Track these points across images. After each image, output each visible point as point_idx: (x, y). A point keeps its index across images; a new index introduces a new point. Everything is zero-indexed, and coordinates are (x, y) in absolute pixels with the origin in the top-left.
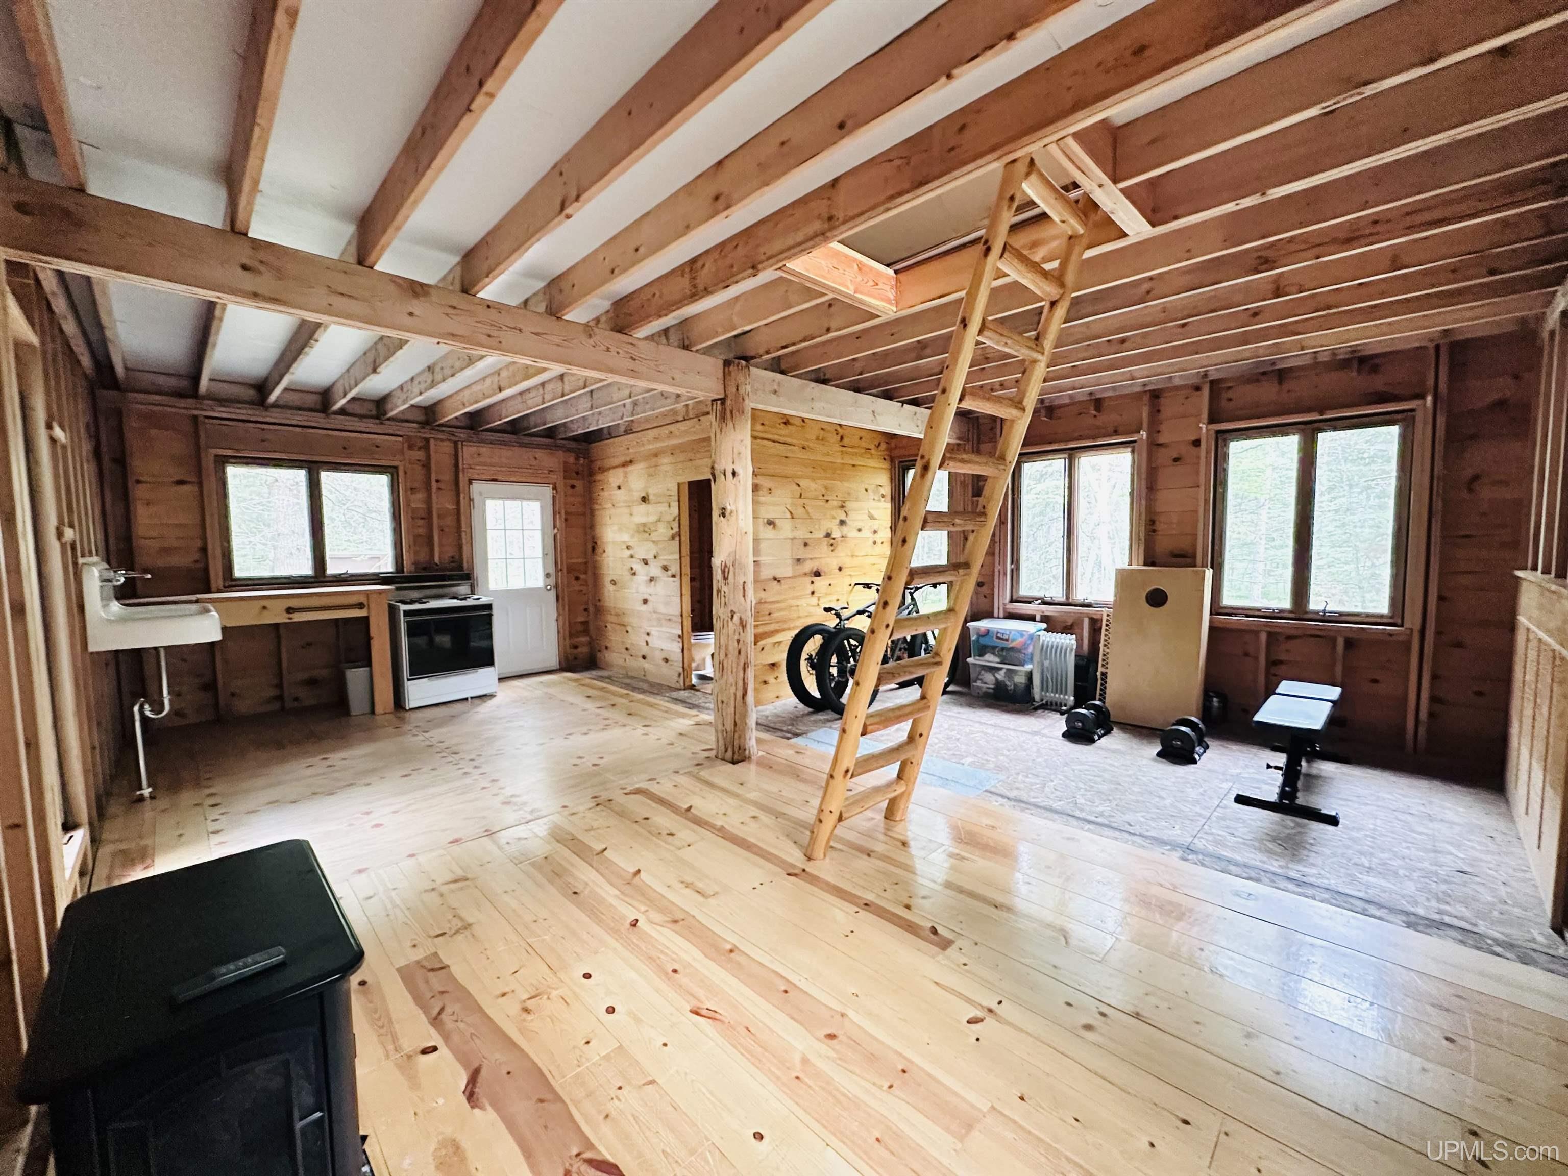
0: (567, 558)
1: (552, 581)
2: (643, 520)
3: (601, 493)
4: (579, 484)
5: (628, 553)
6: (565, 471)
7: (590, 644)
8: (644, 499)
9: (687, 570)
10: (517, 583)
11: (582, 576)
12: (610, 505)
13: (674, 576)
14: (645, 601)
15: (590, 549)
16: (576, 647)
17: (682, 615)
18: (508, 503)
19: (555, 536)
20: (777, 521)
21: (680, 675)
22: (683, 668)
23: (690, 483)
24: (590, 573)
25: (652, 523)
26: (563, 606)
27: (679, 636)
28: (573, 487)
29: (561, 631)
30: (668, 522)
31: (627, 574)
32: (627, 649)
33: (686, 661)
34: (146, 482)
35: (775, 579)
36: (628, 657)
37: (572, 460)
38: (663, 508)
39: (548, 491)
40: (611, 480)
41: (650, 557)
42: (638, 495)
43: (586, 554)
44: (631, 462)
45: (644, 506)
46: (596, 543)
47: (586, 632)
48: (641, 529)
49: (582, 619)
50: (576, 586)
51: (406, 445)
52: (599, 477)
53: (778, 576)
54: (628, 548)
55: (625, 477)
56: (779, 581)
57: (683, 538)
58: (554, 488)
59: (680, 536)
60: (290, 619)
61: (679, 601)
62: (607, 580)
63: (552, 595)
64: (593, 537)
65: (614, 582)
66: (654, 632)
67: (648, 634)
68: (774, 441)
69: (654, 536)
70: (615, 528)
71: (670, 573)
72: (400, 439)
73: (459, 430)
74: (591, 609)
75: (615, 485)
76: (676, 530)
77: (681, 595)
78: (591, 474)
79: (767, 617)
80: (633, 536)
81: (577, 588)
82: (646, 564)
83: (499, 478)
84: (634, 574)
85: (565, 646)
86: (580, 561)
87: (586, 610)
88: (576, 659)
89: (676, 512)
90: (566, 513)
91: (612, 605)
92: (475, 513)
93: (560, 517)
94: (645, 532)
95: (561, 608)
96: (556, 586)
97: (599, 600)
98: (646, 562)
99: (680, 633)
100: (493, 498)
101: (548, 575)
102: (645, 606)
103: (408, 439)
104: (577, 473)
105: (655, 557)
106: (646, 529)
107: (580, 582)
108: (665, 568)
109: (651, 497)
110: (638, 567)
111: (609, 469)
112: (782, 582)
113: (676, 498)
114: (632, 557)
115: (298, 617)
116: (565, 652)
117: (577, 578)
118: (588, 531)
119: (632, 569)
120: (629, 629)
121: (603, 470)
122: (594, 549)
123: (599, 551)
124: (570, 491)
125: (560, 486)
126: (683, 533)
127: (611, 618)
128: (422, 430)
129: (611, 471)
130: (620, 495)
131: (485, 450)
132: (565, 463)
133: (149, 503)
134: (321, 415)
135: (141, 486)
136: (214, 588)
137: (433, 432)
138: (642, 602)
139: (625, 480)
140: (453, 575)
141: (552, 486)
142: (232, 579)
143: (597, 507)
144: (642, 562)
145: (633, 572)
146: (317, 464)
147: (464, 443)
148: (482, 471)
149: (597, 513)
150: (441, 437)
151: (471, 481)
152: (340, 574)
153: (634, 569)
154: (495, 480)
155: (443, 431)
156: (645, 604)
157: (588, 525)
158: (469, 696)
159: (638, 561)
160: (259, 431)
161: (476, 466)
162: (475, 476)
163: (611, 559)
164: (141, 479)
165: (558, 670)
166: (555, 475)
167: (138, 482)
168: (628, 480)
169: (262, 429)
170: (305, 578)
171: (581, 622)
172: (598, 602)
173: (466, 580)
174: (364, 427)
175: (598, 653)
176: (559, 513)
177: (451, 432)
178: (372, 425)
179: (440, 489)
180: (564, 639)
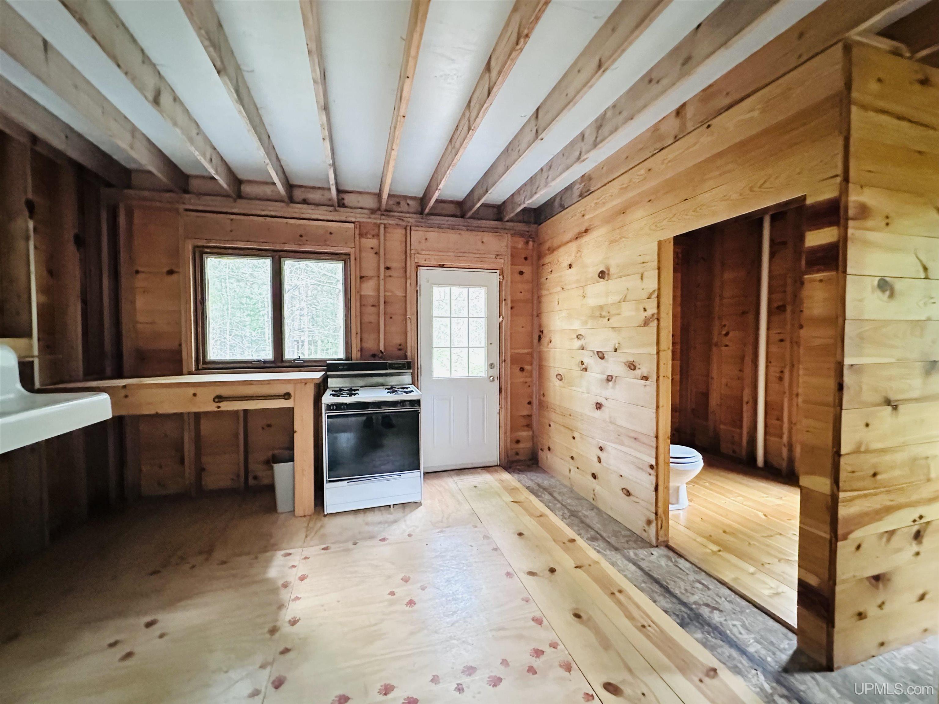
0: (511, 349)
1: (495, 372)
2: (602, 301)
3: (550, 277)
4: (527, 270)
5: (577, 344)
6: (512, 256)
7: (533, 438)
8: (602, 275)
9: (667, 369)
10: (460, 373)
11: (527, 367)
12: (559, 289)
13: (645, 378)
14: (599, 406)
15: (536, 341)
16: (518, 442)
17: (657, 437)
18: (455, 290)
19: (500, 324)
20: (898, 286)
21: (649, 522)
22: (656, 514)
23: (677, 239)
24: (535, 363)
25: (612, 304)
26: (506, 398)
27: (651, 467)
28: (521, 273)
29: (502, 424)
30: (639, 301)
31: (576, 371)
32: (572, 458)
33: (660, 504)
34: (143, 272)
35: (888, 402)
36: (574, 469)
37: (520, 244)
38: (633, 282)
39: (494, 278)
40: (561, 260)
41: (607, 349)
42: (594, 271)
43: (532, 342)
44: (586, 231)
45: (602, 284)
46: (542, 332)
47: (529, 426)
48: (598, 314)
49: (525, 413)
50: (520, 378)
51: (357, 232)
52: (547, 259)
53: (893, 397)
55: (579, 251)
56: (895, 408)
57: (662, 323)
58: (502, 274)
59: (658, 320)
60: (219, 407)
61: (654, 415)
62: (552, 373)
63: (495, 386)
64: (540, 326)
65: (560, 377)
66: (610, 447)
67: (601, 449)
68: (900, 118)
69: (615, 322)
70: (564, 314)
71: (638, 372)
72: (351, 226)
73: (408, 215)
74: (535, 402)
75: (566, 264)
76: (652, 310)
77: (658, 407)
78: (540, 256)
79: (869, 482)
80: (585, 323)
81: (522, 380)
82: (602, 358)
83: (448, 264)
85: (506, 441)
86: (526, 351)
87: (529, 403)
88: (517, 454)
89: (654, 285)
90: (512, 301)
91: (558, 403)
92: (422, 300)
93: (506, 304)
94: (601, 316)
95: (503, 401)
96: (500, 378)
97: (544, 395)
98: (601, 356)
99: (654, 463)
100: (439, 284)
101: (491, 366)
102: (599, 412)
103: (359, 225)
104: (526, 259)
105: (616, 350)
106: (604, 313)
107: (524, 373)
108: (632, 366)
109: (612, 271)
110: (591, 361)
111: (559, 247)
112: (901, 408)
113: (656, 263)
114: (582, 348)
115: (226, 406)
116: (506, 447)
117: (522, 369)
118: (536, 319)
119: (582, 363)
120: (576, 435)
121: (552, 250)
122: (540, 338)
123: (545, 340)
124: (518, 277)
125: (507, 272)
126: (663, 315)
127: (554, 417)
128: (373, 216)
129: (562, 250)
130: (571, 275)
131: (433, 235)
132: (513, 248)
133: (145, 291)
134: (282, 204)
135: (140, 276)
136: (185, 370)
137: (383, 217)
138: (595, 406)
139: (578, 255)
140: (395, 364)
141: (498, 271)
142: (205, 362)
143: (544, 292)
144: (597, 355)
145: (584, 366)
146: (281, 253)
147: (413, 228)
148: (429, 257)
149: (544, 300)
150: (390, 222)
151: (419, 268)
152: (295, 360)
153: (585, 364)
154: (442, 266)
155: (393, 216)
156: (599, 409)
157: (535, 313)
158: (391, 503)
159: (592, 354)
160: (229, 221)
161: (424, 252)
162: (422, 262)
163: (558, 350)
164: (140, 269)
165: (497, 466)
166: (503, 261)
167: (137, 272)
168: (582, 255)
169: (232, 220)
170: (265, 362)
171: (524, 416)
172: (542, 397)
173: (408, 369)
174: (320, 215)
175: (540, 451)
176: (505, 300)
177: (400, 216)
178: (327, 213)
179: (390, 276)
180: (505, 433)
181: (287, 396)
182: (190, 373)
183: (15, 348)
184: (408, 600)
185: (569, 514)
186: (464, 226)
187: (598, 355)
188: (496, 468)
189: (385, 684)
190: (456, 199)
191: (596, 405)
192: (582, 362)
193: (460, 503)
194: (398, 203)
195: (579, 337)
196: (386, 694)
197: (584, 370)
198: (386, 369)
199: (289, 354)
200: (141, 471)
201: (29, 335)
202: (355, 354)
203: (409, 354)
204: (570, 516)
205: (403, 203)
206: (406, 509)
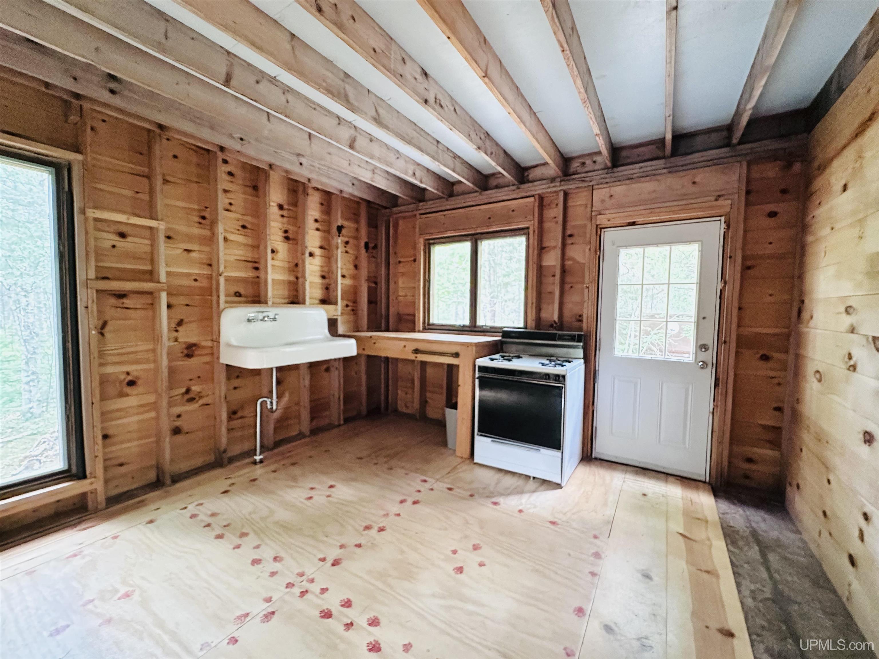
0: (740, 326)
1: (710, 356)
4: (783, 207)
5: (847, 321)
11: (774, 355)
12: (828, 230)
14: (868, 438)
15: (796, 313)
16: (750, 460)
18: (651, 251)
19: (722, 292)
24: (791, 352)
28: (772, 215)
34: (402, 262)
36: (825, 534)
37: (773, 171)
39: (715, 228)
40: (833, 180)
43: (788, 320)
44: (871, 118)
46: (803, 301)
47: (773, 443)
49: (768, 422)
50: (759, 370)
51: (537, 204)
52: (817, 183)
54: (848, 310)
60: (416, 357)
62: (810, 368)
63: (707, 375)
64: (801, 292)
65: (819, 376)
67: (866, 517)
70: (831, 271)
72: (532, 199)
73: (592, 174)
75: (839, 187)
78: (809, 183)
81: (765, 373)
83: (639, 220)
84: (854, 368)
86: (777, 331)
87: (776, 409)
90: (746, 257)
91: (813, 417)
93: (732, 263)
95: (721, 397)
96: (718, 365)
97: (798, 401)
101: (704, 347)
102: (867, 448)
103: (539, 197)
104: (784, 191)
107: (770, 364)
110: (862, 353)
111: (832, 159)
114: (853, 330)
115: (420, 357)
117: (764, 358)
118: (796, 282)
119: (850, 357)
120: (832, 477)
121: (823, 167)
122: (800, 312)
123: (805, 315)
124: (765, 222)
125: (738, 216)
129: (835, 164)
130: (844, 203)
133: (403, 274)
134: (475, 194)
135: (401, 265)
136: (417, 330)
137: (563, 183)
138: (861, 436)
139: (857, 165)
140: (564, 335)
141: (723, 219)
142: (429, 324)
143: (810, 239)
144: (873, 345)
145: (852, 363)
146: (477, 236)
147: (595, 187)
148: (613, 216)
149: (810, 250)
150: (570, 187)
151: (603, 230)
152: (483, 326)
153: (854, 359)
154: (633, 224)
155: (574, 179)
156: (868, 444)
157: (797, 274)
158: (532, 475)
159: (864, 342)
160: (443, 217)
161: (607, 212)
162: (606, 223)
163: (820, 331)
164: (402, 260)
165: (705, 482)
166: (729, 202)
167: (400, 262)
168: (864, 162)
169: (444, 215)
170: (464, 326)
171: (765, 427)
172: (795, 403)
173: (578, 342)
174: (504, 196)
175: (788, 485)
176: (730, 257)
177: (581, 178)
178: (511, 193)
179: (572, 244)
180: (720, 442)
181: (456, 355)
182: (419, 331)
183: (327, 311)
184: (459, 565)
185: (768, 595)
186: (664, 168)
187: (874, 343)
188: (700, 484)
189: (377, 617)
190: (654, 138)
191: (864, 437)
192: (850, 354)
193: (605, 504)
194: (583, 164)
195: (848, 309)
196: (370, 624)
197: (851, 368)
198: (555, 340)
199: (481, 322)
200: (397, 394)
201: (336, 303)
202: (531, 324)
203: (584, 325)
204: (767, 599)
205: (588, 162)
206: (543, 486)
